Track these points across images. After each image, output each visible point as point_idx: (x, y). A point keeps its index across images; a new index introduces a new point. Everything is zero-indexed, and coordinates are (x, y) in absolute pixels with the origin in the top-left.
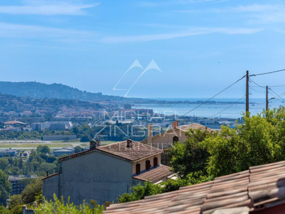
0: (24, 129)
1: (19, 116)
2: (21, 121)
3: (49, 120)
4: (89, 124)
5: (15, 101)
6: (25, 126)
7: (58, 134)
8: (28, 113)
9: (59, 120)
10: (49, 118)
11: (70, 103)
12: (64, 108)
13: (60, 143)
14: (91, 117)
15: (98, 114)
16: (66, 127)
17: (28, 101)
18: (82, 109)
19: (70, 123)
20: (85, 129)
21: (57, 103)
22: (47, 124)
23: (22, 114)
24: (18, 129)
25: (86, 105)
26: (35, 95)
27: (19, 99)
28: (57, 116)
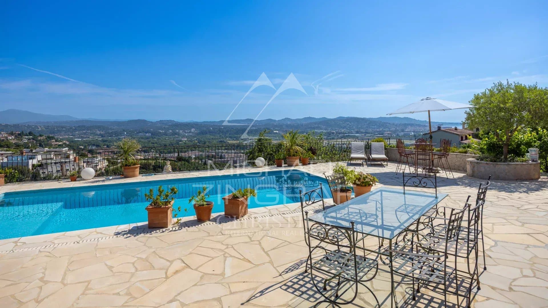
0: (392, 135)
1: (390, 130)
2: (390, 132)
3: (403, 132)
4: (421, 133)
5: (388, 125)
6: (392, 134)
7: (407, 137)
8: (393, 129)
9: (408, 132)
10: (403, 131)
11: (412, 125)
12: (409, 127)
13: (408, 141)
14: (422, 131)
15: (425, 129)
16: (411, 135)
17: (393, 124)
18: (418, 127)
19: (412, 133)
20: (419, 135)
21: (406, 125)
22: (402, 133)
23: (391, 129)
24: (390, 135)
25: (419, 126)
26: (396, 122)
27: (389, 124)
28: (406, 130)
